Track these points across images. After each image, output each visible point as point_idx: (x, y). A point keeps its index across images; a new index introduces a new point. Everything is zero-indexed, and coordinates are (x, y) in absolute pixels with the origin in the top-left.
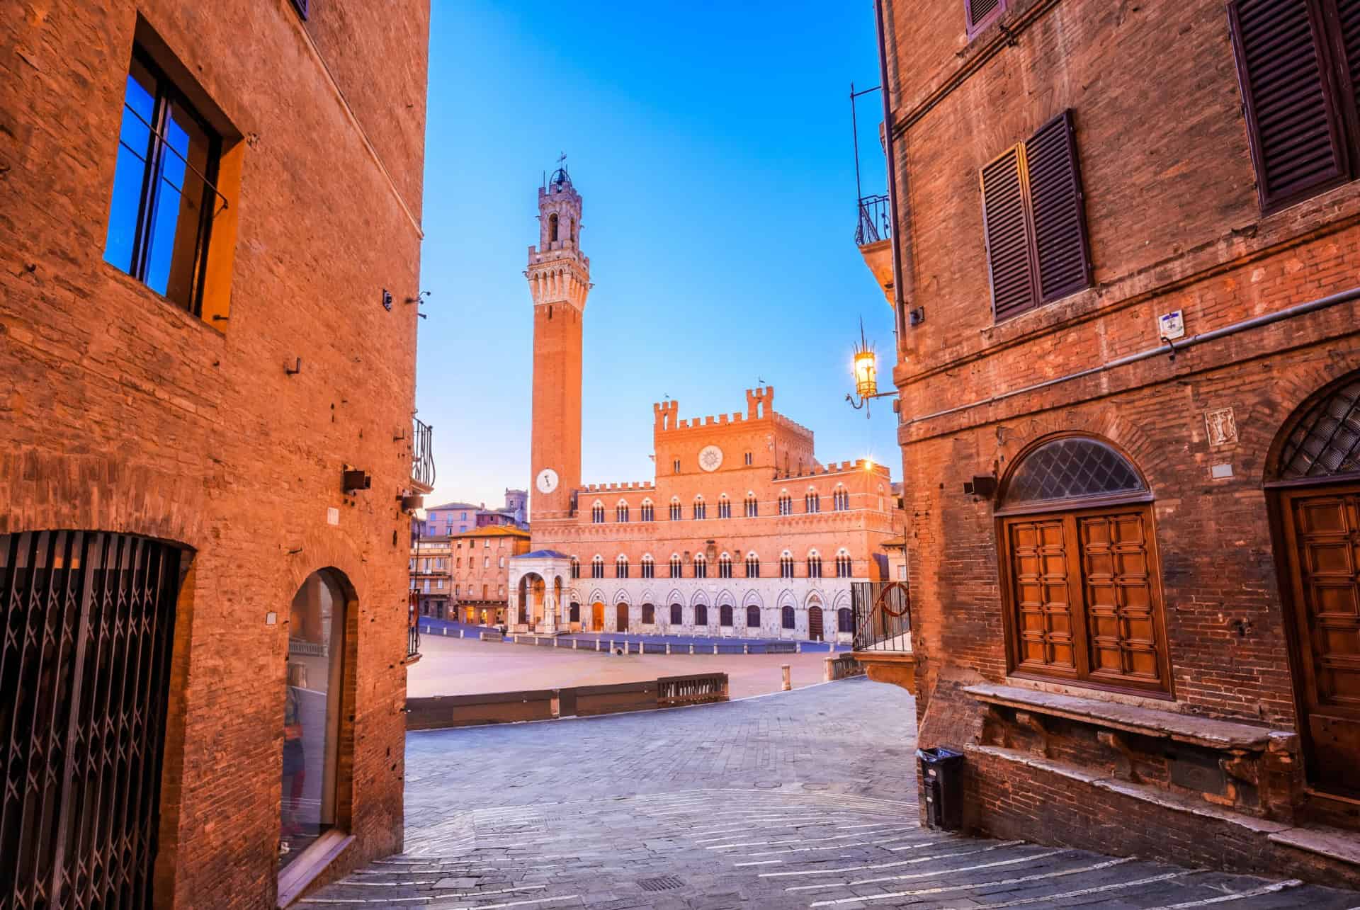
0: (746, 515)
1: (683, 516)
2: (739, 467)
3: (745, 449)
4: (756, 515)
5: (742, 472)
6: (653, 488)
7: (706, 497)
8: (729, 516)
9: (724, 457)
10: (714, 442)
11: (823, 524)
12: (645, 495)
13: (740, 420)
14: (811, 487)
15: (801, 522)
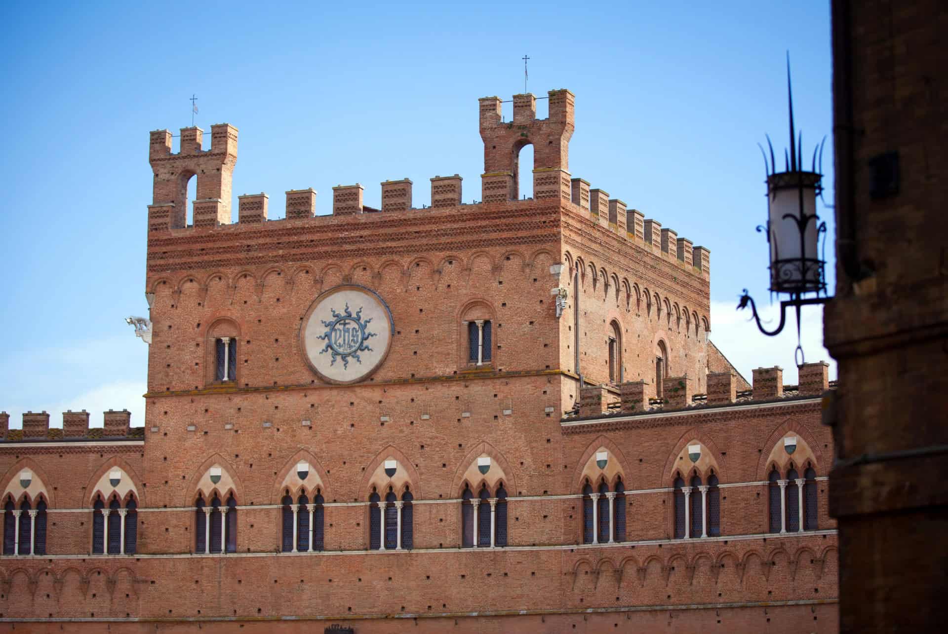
0: (466, 542)
1: (242, 540)
2: (449, 370)
3: (473, 304)
4: (501, 540)
5: (456, 389)
6: (139, 433)
7: (326, 474)
8: (407, 543)
9: (395, 332)
10: (359, 276)
11: (728, 576)
12: (106, 459)
13: (456, 201)
14: (694, 448)
15: (655, 568)
